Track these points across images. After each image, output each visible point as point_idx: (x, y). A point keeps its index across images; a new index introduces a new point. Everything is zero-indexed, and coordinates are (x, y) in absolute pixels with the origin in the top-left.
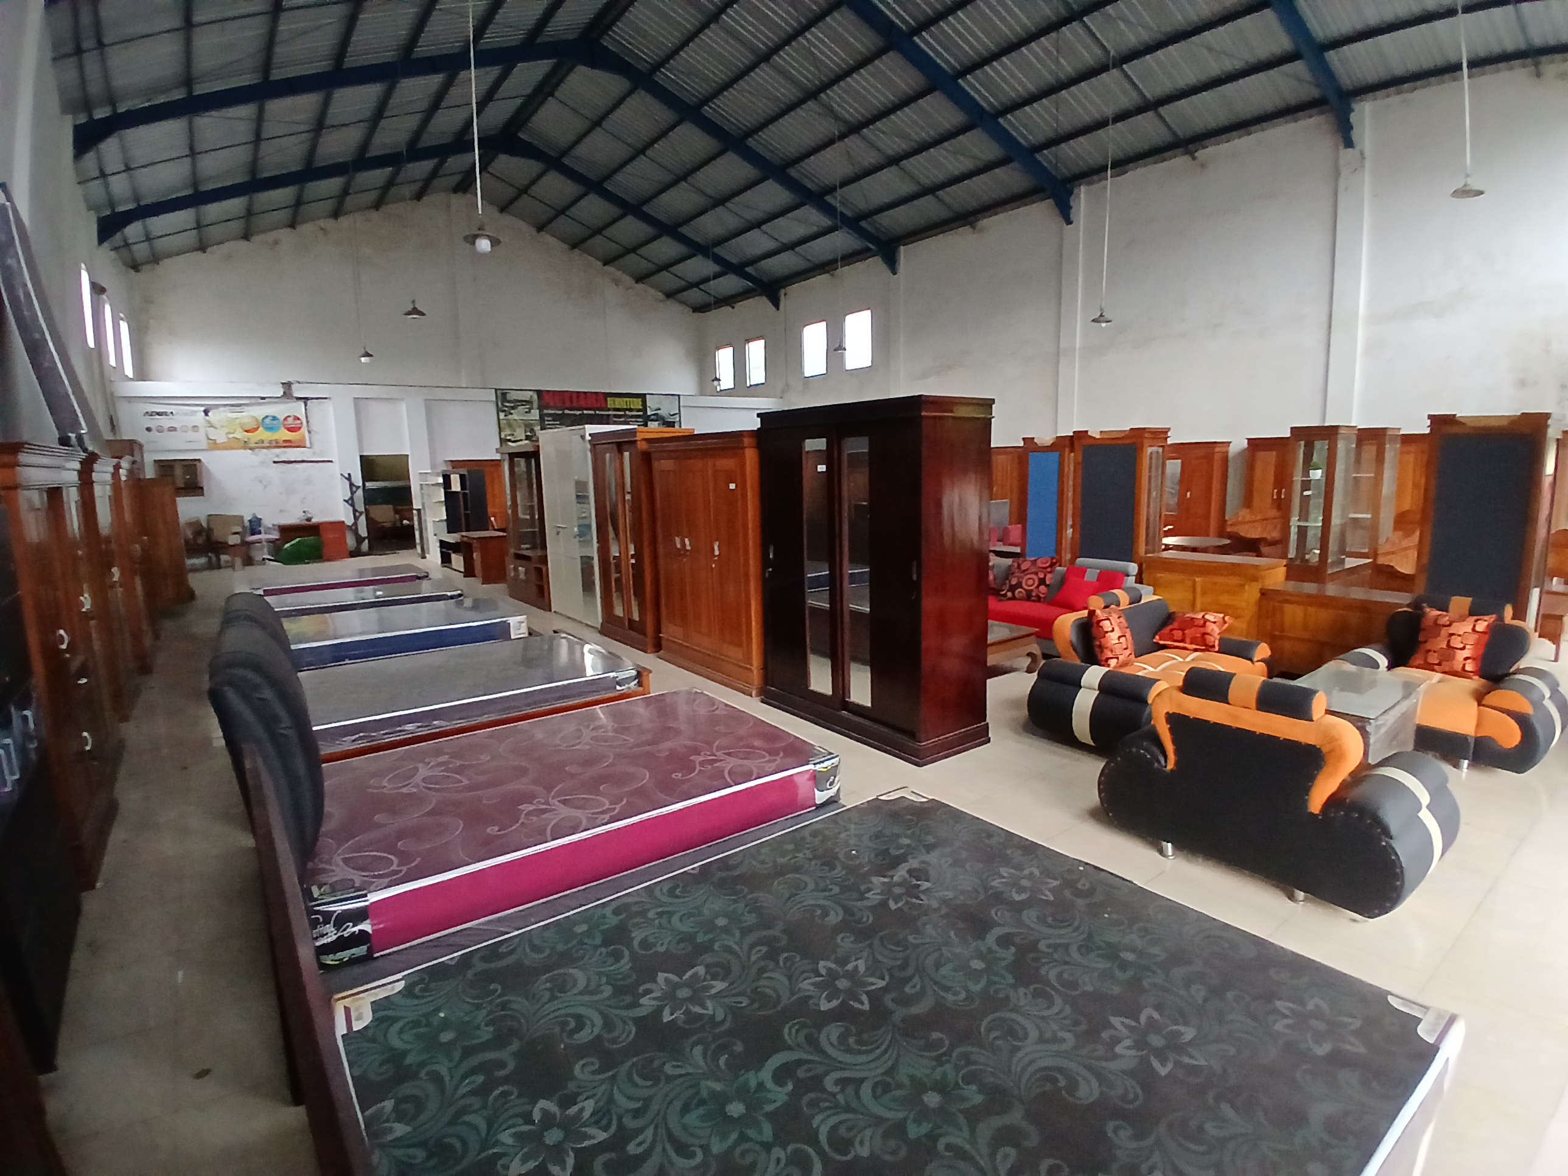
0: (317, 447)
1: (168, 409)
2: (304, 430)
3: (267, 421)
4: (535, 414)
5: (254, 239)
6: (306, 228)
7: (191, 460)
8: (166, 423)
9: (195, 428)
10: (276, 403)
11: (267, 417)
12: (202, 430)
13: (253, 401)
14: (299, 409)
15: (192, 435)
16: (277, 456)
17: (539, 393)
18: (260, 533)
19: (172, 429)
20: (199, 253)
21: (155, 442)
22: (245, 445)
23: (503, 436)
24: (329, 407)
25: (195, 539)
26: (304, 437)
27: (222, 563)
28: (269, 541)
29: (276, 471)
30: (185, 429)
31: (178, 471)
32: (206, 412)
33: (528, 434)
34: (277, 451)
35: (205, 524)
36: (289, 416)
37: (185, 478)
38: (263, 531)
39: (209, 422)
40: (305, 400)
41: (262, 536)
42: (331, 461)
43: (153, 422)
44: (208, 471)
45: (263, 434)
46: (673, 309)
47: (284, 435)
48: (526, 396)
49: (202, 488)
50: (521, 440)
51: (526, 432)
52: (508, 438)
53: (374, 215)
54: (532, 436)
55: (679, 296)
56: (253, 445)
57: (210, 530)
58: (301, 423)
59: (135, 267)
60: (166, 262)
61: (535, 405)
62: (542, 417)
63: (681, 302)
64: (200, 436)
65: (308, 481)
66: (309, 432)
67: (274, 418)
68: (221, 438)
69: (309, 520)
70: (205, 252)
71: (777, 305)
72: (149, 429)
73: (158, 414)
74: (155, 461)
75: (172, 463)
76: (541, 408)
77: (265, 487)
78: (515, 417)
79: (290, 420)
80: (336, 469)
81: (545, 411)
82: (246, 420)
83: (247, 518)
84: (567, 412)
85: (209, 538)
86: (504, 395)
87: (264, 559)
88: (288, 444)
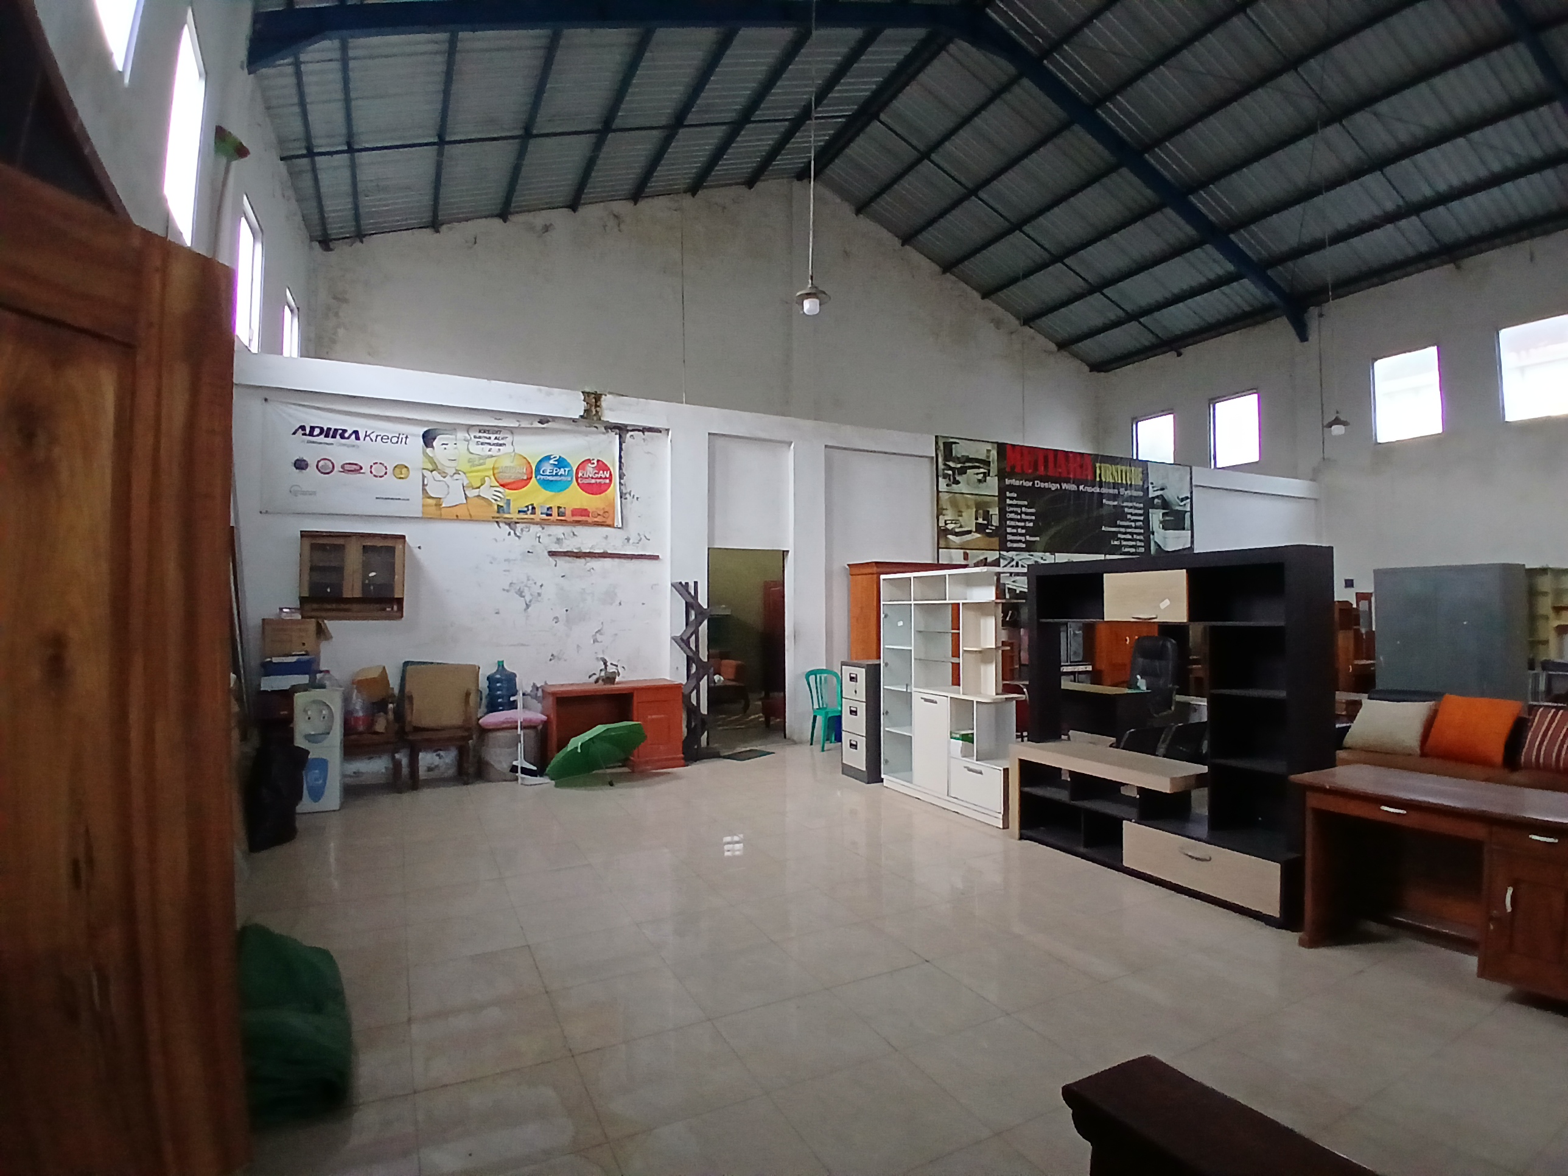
0: (633, 529)
1: (348, 424)
2: (615, 488)
3: (547, 468)
4: (992, 486)
5: (513, 218)
6: (590, 212)
7: (385, 537)
8: (339, 452)
9: (401, 470)
10: (564, 431)
11: (548, 458)
12: (415, 477)
13: (525, 424)
14: (606, 447)
15: (391, 485)
16: (558, 541)
17: (1001, 448)
18: (513, 706)
19: (354, 469)
20: (428, 232)
21: (313, 493)
22: (500, 515)
23: (942, 524)
24: (664, 447)
25: (371, 722)
26: (612, 505)
27: (422, 773)
28: (528, 726)
29: (549, 573)
30: (379, 471)
31: (353, 558)
32: (428, 438)
33: (980, 521)
34: (559, 531)
35: (394, 683)
36: (589, 461)
37: (365, 576)
38: (520, 705)
39: (431, 460)
40: (621, 430)
41: (519, 715)
42: (656, 558)
43: (313, 451)
44: (417, 565)
45: (536, 495)
46: (1067, 367)
47: (574, 497)
48: (980, 451)
49: (400, 601)
50: (969, 532)
51: (977, 519)
52: (950, 526)
53: (687, 201)
54: (986, 526)
55: (1074, 347)
56: (515, 516)
57: (404, 699)
58: (611, 478)
59: (325, 242)
60: (376, 242)
61: (994, 467)
62: (1003, 490)
63: (1076, 355)
64: (411, 487)
65: (610, 597)
66: (622, 496)
67: (561, 463)
68: (454, 497)
69: (610, 679)
70: (437, 231)
71: (1303, 336)
72: (301, 465)
73: (327, 433)
74: (304, 535)
75: (340, 541)
76: (1001, 476)
77: (528, 606)
78: (962, 488)
79: (590, 469)
80: (664, 575)
81: (1008, 482)
82: (506, 462)
83: (487, 670)
84: (1039, 484)
85: (399, 715)
86: (948, 446)
87: (514, 769)
88: (581, 518)
